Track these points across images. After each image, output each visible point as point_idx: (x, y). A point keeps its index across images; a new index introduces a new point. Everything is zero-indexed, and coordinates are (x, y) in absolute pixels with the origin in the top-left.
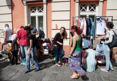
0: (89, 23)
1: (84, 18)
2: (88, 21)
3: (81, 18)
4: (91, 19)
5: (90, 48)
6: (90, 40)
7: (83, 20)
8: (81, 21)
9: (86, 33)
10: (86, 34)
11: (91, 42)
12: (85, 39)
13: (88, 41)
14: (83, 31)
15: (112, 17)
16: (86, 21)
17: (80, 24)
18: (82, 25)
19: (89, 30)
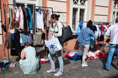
0: (26, 14)
1: (20, 7)
2: (26, 11)
3: (16, 7)
4: (29, 8)
5: (26, 45)
6: (30, 34)
7: (19, 10)
8: (15, 11)
9: (23, 26)
10: (23, 28)
11: (31, 38)
12: (23, 34)
13: (27, 36)
14: (20, 24)
15: (52, 8)
16: (23, 11)
17: (15, 15)
18: (17, 16)
19: (28, 22)
